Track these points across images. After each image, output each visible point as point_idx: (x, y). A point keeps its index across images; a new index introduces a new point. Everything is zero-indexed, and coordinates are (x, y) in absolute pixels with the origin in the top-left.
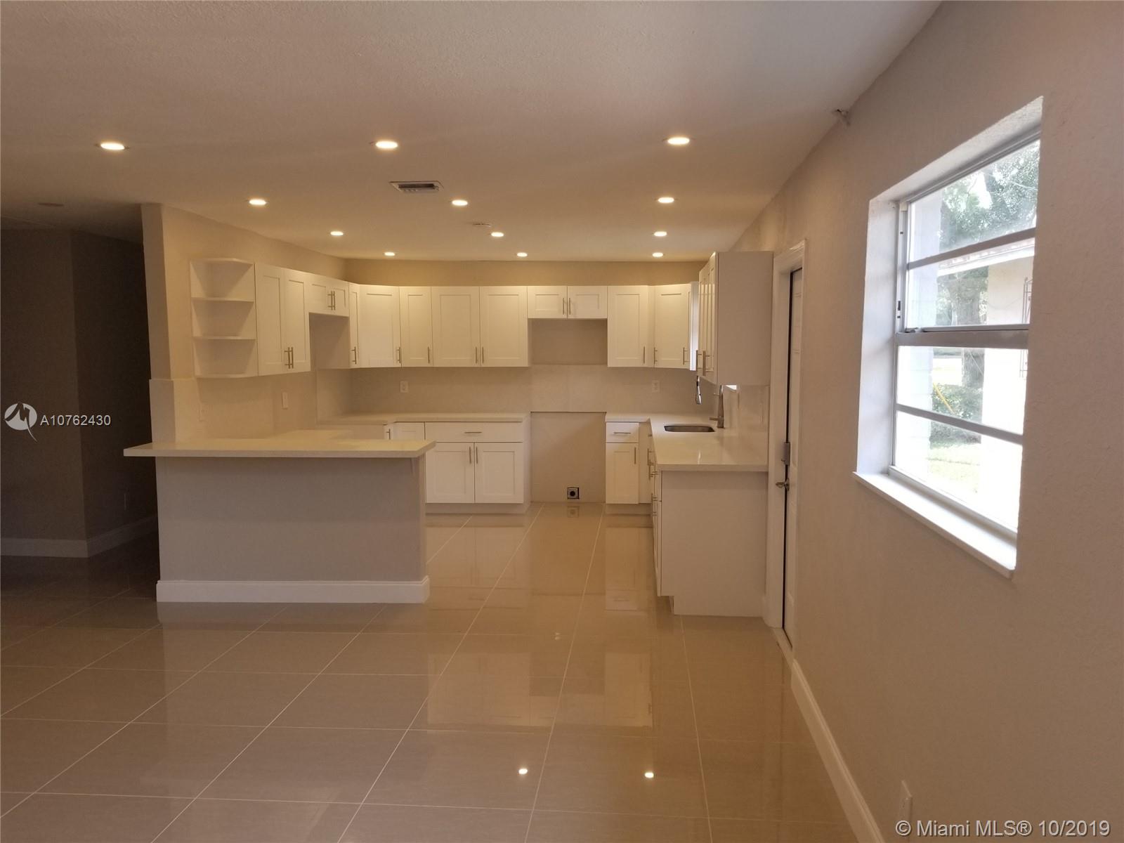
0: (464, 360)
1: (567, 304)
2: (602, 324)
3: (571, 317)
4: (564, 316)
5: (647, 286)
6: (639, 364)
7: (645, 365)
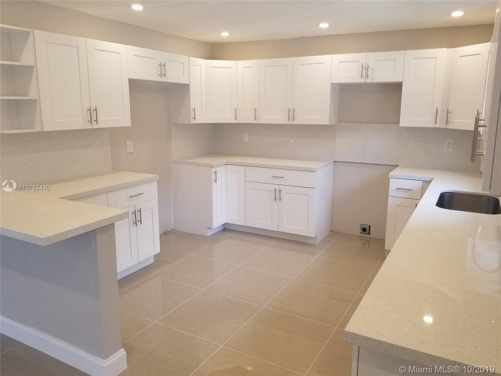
0: (280, 118)
1: (365, 69)
2: (397, 87)
3: (369, 81)
4: (362, 81)
5: (445, 49)
6: (431, 125)
7: (437, 126)
